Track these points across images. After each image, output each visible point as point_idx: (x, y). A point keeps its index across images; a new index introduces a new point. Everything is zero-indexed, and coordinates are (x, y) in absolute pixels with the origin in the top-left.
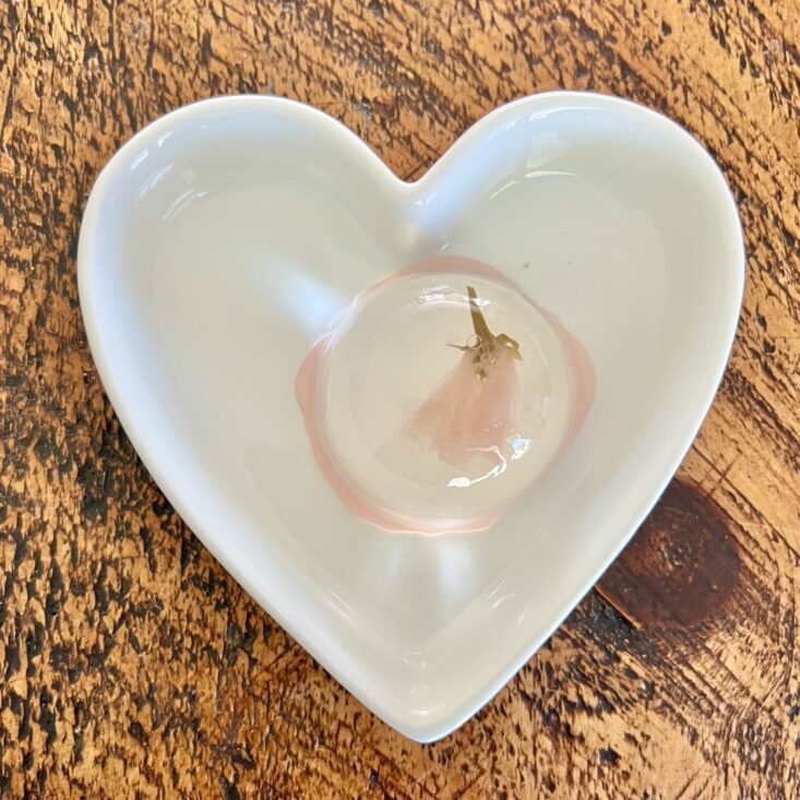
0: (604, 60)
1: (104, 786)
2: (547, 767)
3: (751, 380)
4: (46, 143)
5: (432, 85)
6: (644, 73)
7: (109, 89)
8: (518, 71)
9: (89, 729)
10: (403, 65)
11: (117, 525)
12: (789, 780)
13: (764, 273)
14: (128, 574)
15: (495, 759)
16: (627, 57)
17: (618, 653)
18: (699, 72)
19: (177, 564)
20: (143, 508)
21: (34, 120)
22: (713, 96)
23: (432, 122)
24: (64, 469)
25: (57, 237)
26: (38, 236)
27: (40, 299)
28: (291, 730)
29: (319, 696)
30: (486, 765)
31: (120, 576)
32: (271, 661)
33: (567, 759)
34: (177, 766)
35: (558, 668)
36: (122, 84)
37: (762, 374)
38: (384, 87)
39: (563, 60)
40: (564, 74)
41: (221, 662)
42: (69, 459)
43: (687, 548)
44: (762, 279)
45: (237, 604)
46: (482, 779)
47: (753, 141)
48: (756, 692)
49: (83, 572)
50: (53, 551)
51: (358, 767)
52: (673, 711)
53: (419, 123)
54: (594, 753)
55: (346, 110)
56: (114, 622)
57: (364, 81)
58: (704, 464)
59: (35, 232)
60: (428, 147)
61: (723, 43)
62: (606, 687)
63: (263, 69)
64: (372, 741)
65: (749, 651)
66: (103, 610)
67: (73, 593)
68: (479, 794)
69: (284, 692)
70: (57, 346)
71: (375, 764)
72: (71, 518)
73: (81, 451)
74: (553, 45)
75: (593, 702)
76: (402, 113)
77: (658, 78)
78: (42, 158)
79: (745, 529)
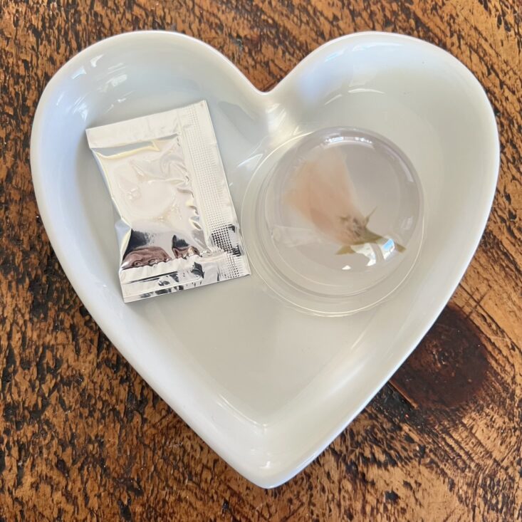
0: (403, 16)
1: (36, 504)
2: (348, 503)
3: (499, 238)
4: (18, 58)
5: (285, 28)
6: (431, 25)
7: (64, 23)
8: (344, 21)
9: (28, 462)
10: (265, 14)
11: (54, 322)
12: (518, 519)
13: (510, 164)
14: (60, 356)
15: (311, 496)
16: (420, 14)
17: (401, 424)
18: (469, 25)
19: (94, 350)
20: (73, 311)
21: (11, 42)
22: (478, 43)
23: (284, 53)
24: (20, 281)
25: (23, 123)
26: (10, 121)
27: (9, 165)
28: (169, 469)
29: (190, 445)
30: (305, 499)
31: (54, 357)
32: (157, 420)
33: (362, 498)
34: (89, 492)
35: (358, 433)
36: (73, 21)
37: (507, 234)
38: (252, 28)
39: (376, 15)
40: (376, 24)
41: (122, 420)
42: (23, 274)
43: (451, 353)
44: (508, 168)
45: (135, 379)
46: (302, 509)
47: (505, 74)
48: (496, 455)
49: (30, 353)
50: (9, 337)
51: (215, 497)
52: (438, 466)
53: (275, 54)
54: (382, 494)
55: (225, 43)
56: (50, 389)
57: (238, 24)
58: (465, 295)
59: (8, 119)
60: (281, 69)
61: (486, 7)
62: (391, 448)
63: (169, 13)
64: (225, 480)
65: (493, 427)
66: (42, 380)
67: (22, 368)
68: (299, 520)
69: (165, 443)
70: (19, 197)
71: (227, 496)
72: (23, 315)
73: (32, 270)
74: (369, 5)
75: (382, 458)
76: (264, 46)
77: (440, 29)
78: (16, 68)
79: (492, 341)
